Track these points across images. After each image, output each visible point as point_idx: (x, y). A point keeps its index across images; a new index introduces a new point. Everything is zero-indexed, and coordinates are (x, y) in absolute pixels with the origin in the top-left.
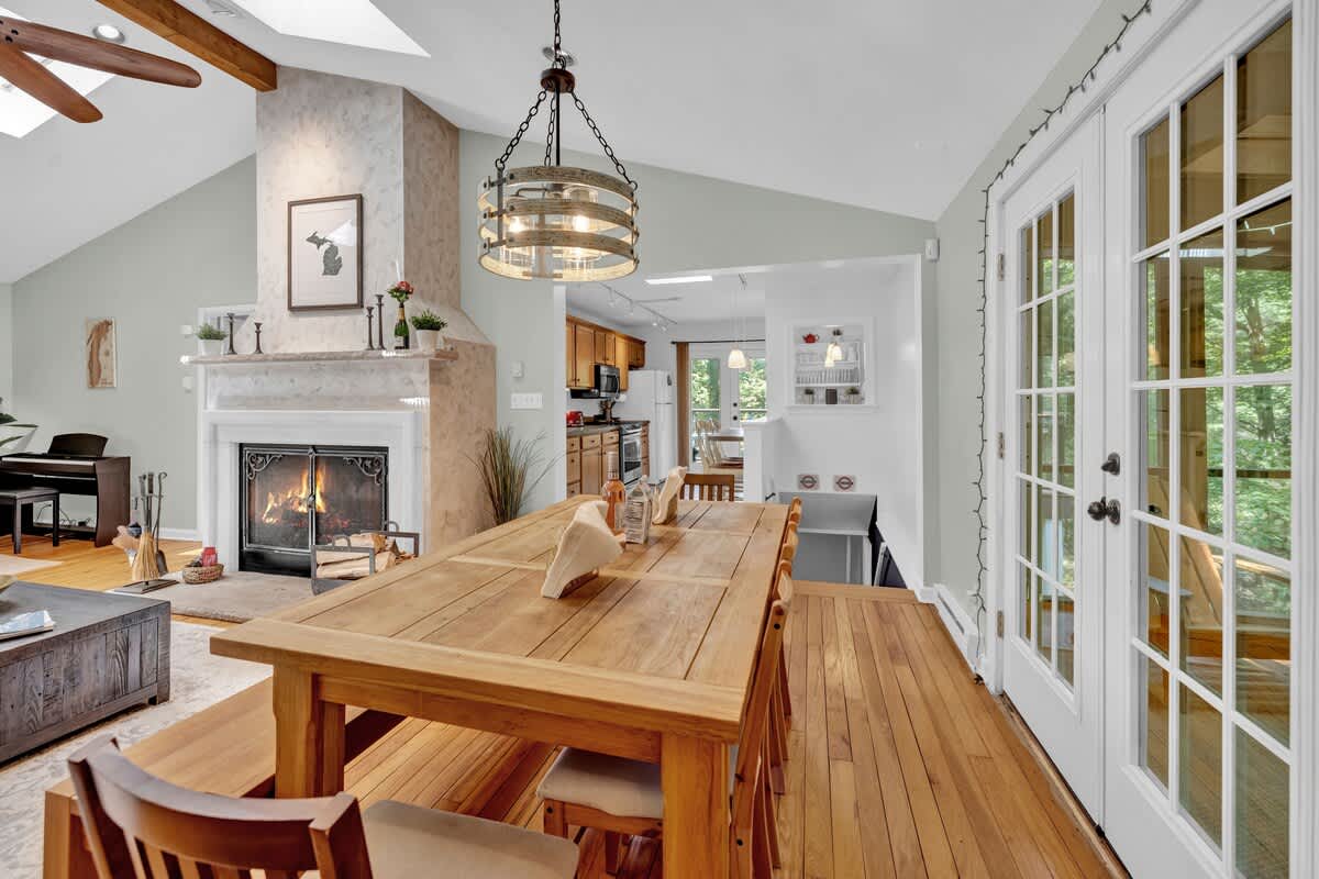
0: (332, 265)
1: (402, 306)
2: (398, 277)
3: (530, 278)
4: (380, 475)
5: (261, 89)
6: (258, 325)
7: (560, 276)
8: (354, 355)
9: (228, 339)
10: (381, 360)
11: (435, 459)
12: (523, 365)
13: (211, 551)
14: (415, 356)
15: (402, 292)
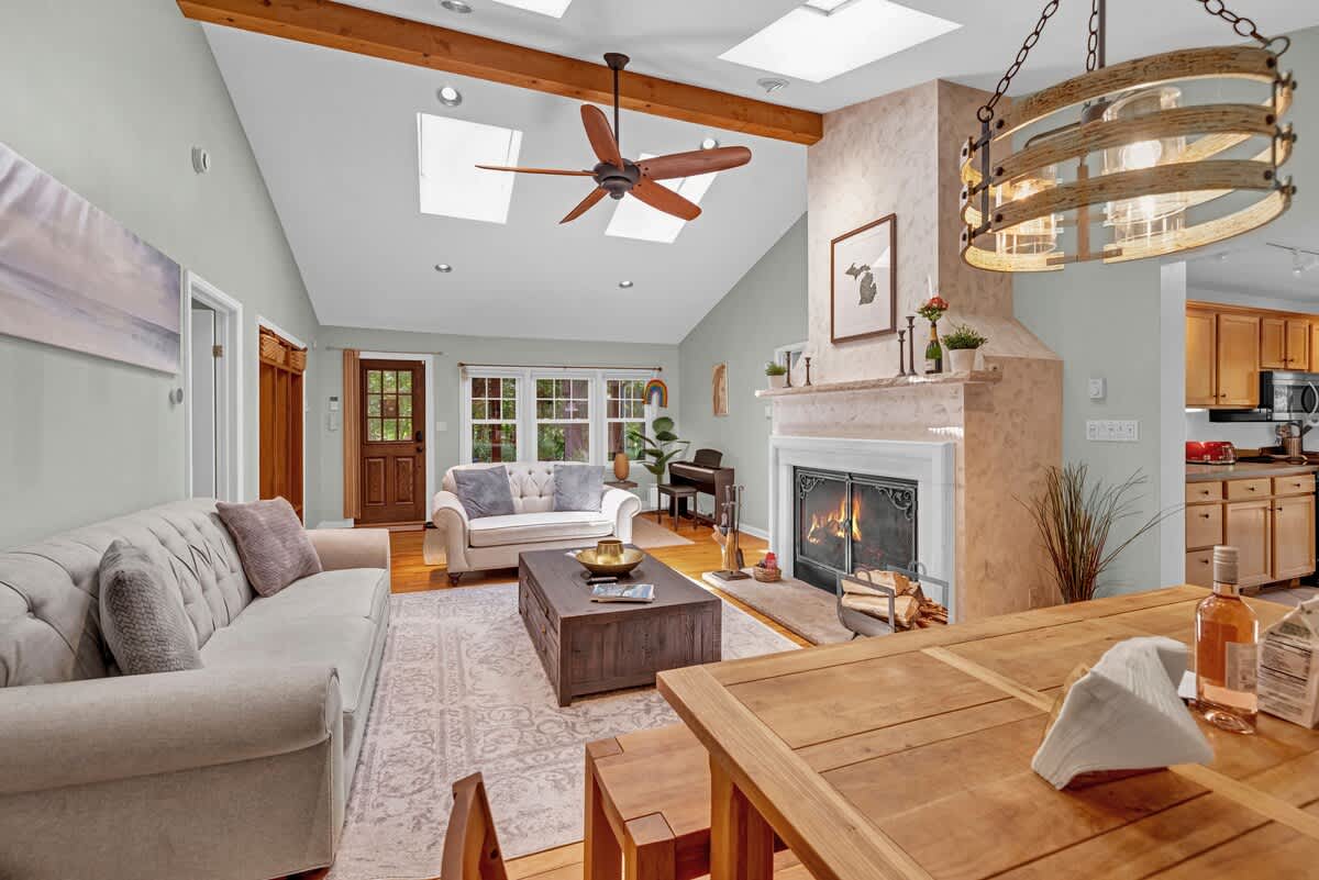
0: (868, 294)
1: (934, 325)
2: (932, 292)
3: (1062, 266)
4: (910, 509)
5: (810, 143)
6: (808, 360)
7: (1119, 252)
8: (885, 382)
9: (786, 374)
10: (911, 387)
11: (970, 498)
12: (1105, 382)
13: (771, 556)
14: (945, 381)
15: (933, 310)
